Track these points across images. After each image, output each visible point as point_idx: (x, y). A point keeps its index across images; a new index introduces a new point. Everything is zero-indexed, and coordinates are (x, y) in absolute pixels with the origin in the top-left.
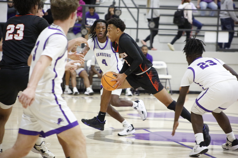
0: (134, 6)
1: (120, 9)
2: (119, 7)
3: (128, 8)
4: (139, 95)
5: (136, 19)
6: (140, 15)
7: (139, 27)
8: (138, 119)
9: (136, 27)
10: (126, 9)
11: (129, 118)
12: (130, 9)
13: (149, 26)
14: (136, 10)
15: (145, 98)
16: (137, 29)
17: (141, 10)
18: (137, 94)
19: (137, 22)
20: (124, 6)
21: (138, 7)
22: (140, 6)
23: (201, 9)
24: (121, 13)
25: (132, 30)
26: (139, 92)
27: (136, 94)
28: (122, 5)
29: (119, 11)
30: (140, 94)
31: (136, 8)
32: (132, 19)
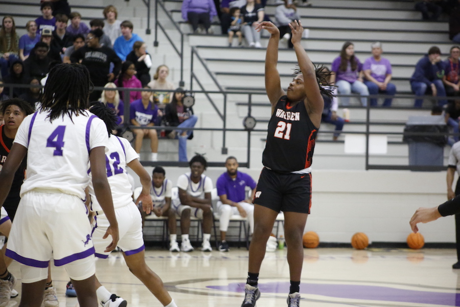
0: (217, 89)
1: (193, 94)
2: (191, 92)
3: (206, 93)
4: (227, 251)
5: (222, 112)
6: (228, 104)
7: (228, 127)
8: (230, 296)
9: (221, 126)
10: (203, 96)
11: (213, 295)
12: (211, 95)
13: (245, 125)
14: (221, 96)
15: (239, 257)
16: (224, 130)
17: (229, 96)
18: (224, 250)
19: (224, 118)
20: (199, 89)
21: (225, 90)
22: (228, 88)
23: (342, 94)
24: (194, 101)
25: (215, 133)
26: (227, 246)
27: (222, 248)
28: (196, 87)
29: (191, 100)
30: (229, 250)
31: (221, 92)
32: (215, 112)
